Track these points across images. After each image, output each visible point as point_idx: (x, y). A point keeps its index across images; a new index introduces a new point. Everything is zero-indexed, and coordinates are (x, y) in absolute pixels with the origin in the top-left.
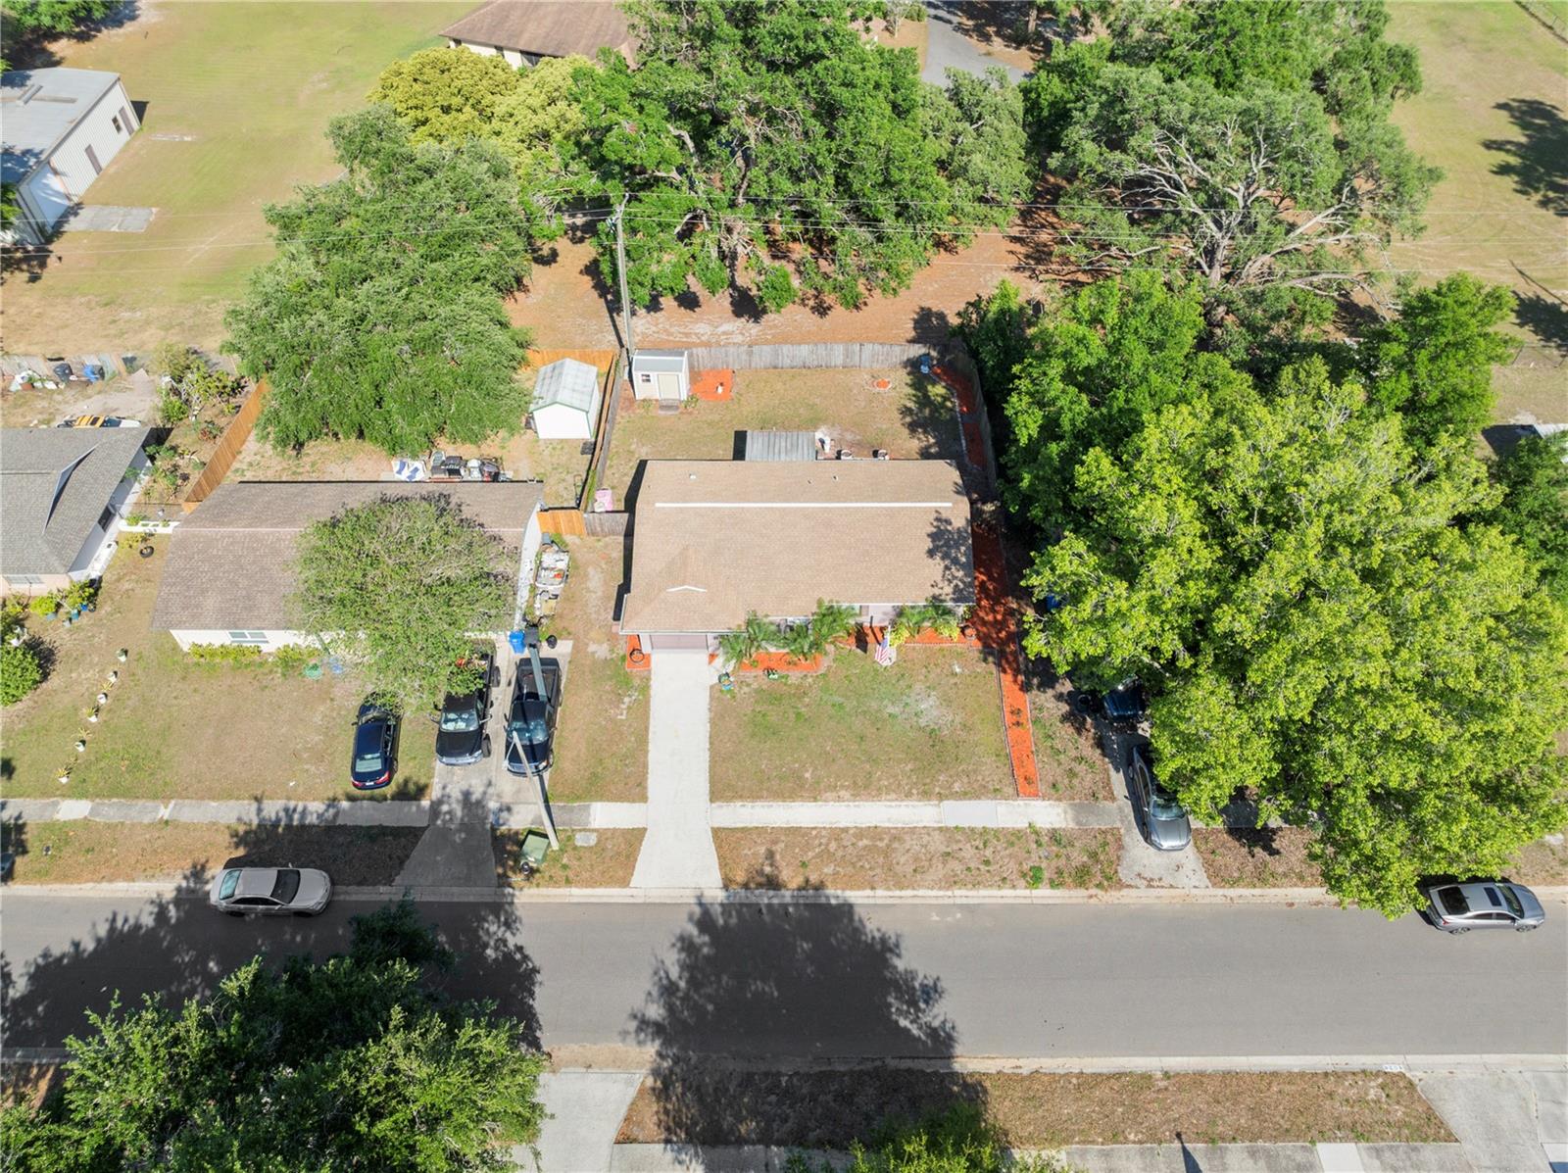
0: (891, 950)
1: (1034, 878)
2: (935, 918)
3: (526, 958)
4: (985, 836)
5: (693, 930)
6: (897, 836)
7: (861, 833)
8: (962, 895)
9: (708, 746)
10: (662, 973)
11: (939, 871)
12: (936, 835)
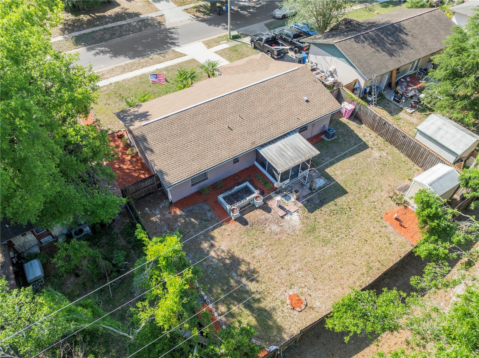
0: (113, 56)
3: (214, 26)
5: (175, 41)
6: (124, 72)
7: (136, 69)
10: (176, 34)
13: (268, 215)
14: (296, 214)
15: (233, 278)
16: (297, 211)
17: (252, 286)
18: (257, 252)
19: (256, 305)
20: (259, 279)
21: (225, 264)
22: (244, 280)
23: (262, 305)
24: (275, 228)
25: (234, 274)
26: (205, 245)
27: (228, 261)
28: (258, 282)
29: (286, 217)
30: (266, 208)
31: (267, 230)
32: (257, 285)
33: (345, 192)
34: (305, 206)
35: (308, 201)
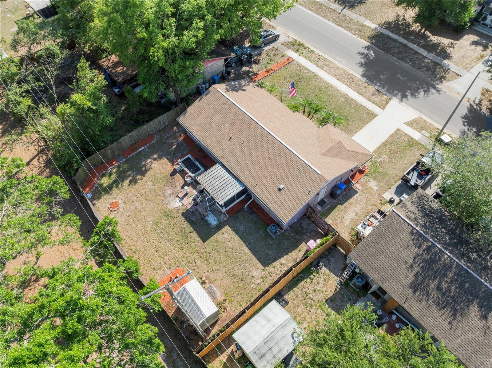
11: (332, 65)
13: (179, 187)
14: (181, 204)
15: (132, 173)
16: (183, 205)
17: (126, 182)
18: (150, 184)
19: (114, 185)
20: (131, 186)
21: (142, 168)
22: (131, 178)
23: (114, 188)
24: (169, 192)
25: (135, 173)
26: (155, 156)
27: (144, 169)
28: (129, 185)
29: (178, 198)
31: (166, 188)
32: (127, 185)
33: (204, 240)
34: (187, 211)
35: (193, 212)
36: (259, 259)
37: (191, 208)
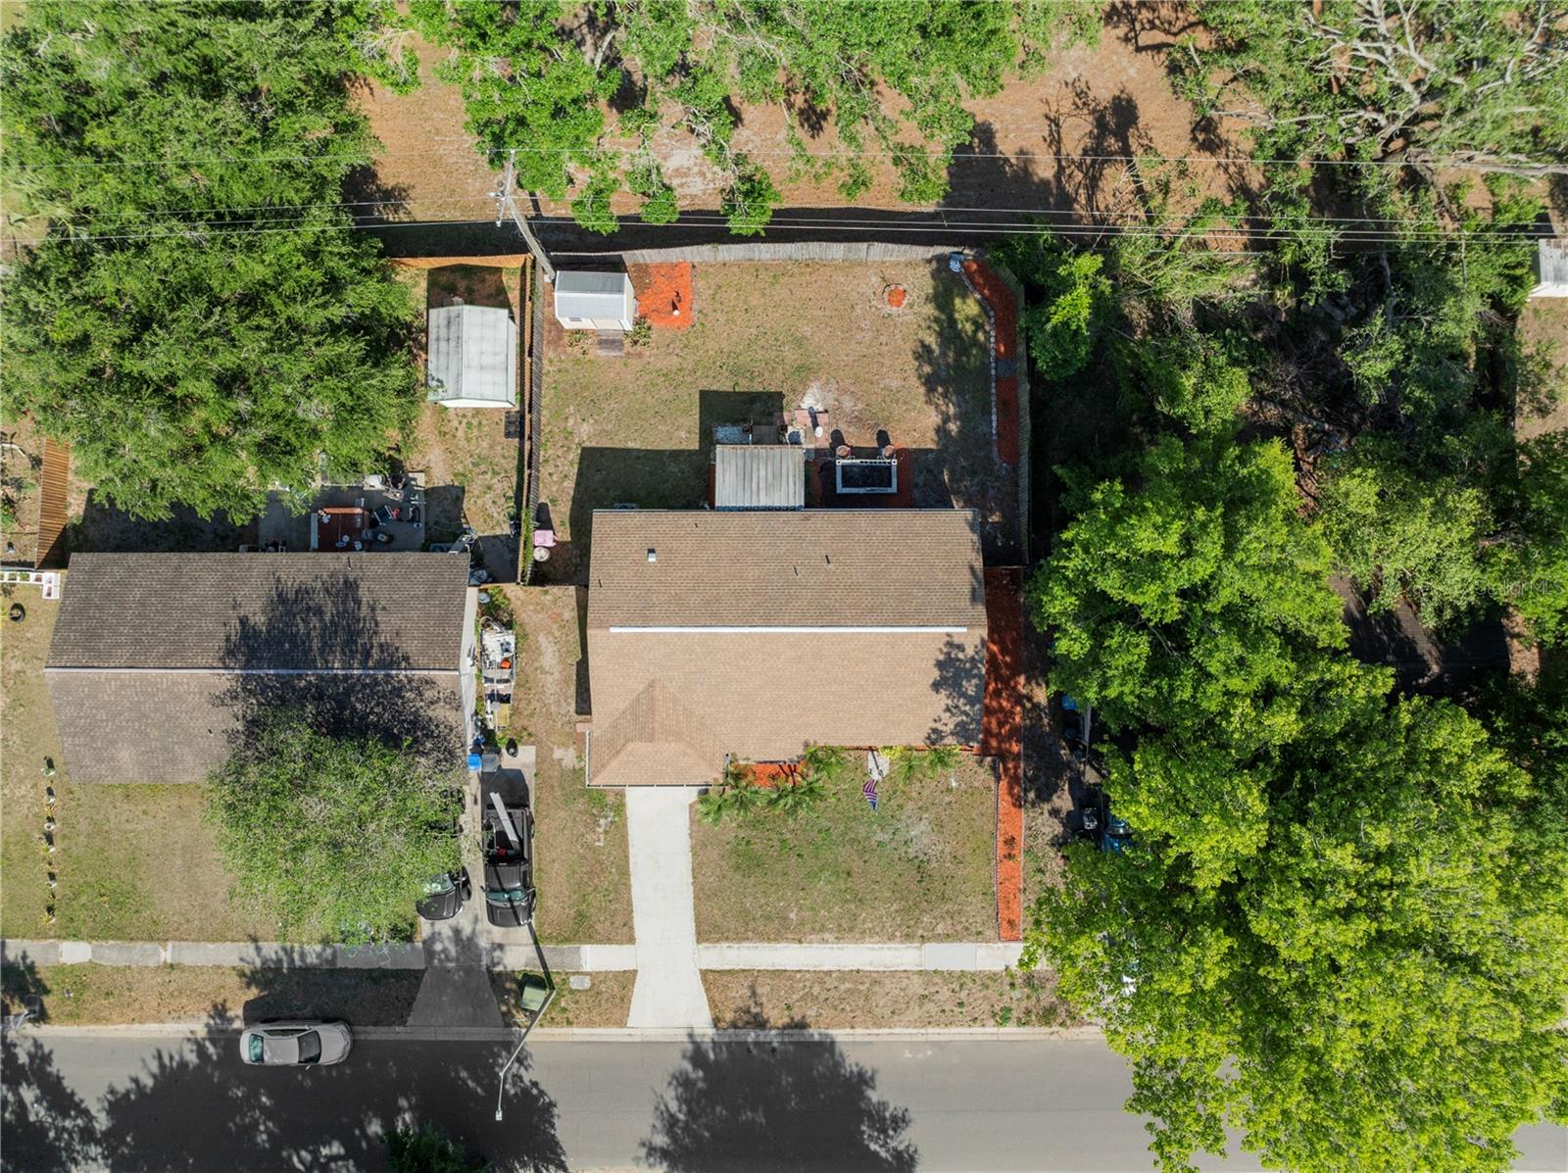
0: (866, 1083)
1: (1003, 1017)
2: (908, 1055)
3: (542, 1093)
4: (961, 979)
5: (688, 1066)
6: (876, 979)
7: (844, 976)
8: (934, 1033)
9: (691, 880)
10: (662, 1107)
11: (916, 1011)
12: (915, 979)
13: (843, 427)
14: (803, 406)
16: (799, 408)
17: (933, 341)
18: (896, 383)
19: (943, 317)
20: (918, 343)
21: (946, 388)
22: (937, 354)
23: (936, 313)
24: (848, 404)
25: (943, 368)
27: (940, 389)
28: (922, 342)
29: (821, 409)
30: (837, 438)
31: (860, 406)
32: (926, 339)
33: (704, 394)
34: (781, 409)
35: (771, 414)
36: (601, 452)
37: (782, 417)
